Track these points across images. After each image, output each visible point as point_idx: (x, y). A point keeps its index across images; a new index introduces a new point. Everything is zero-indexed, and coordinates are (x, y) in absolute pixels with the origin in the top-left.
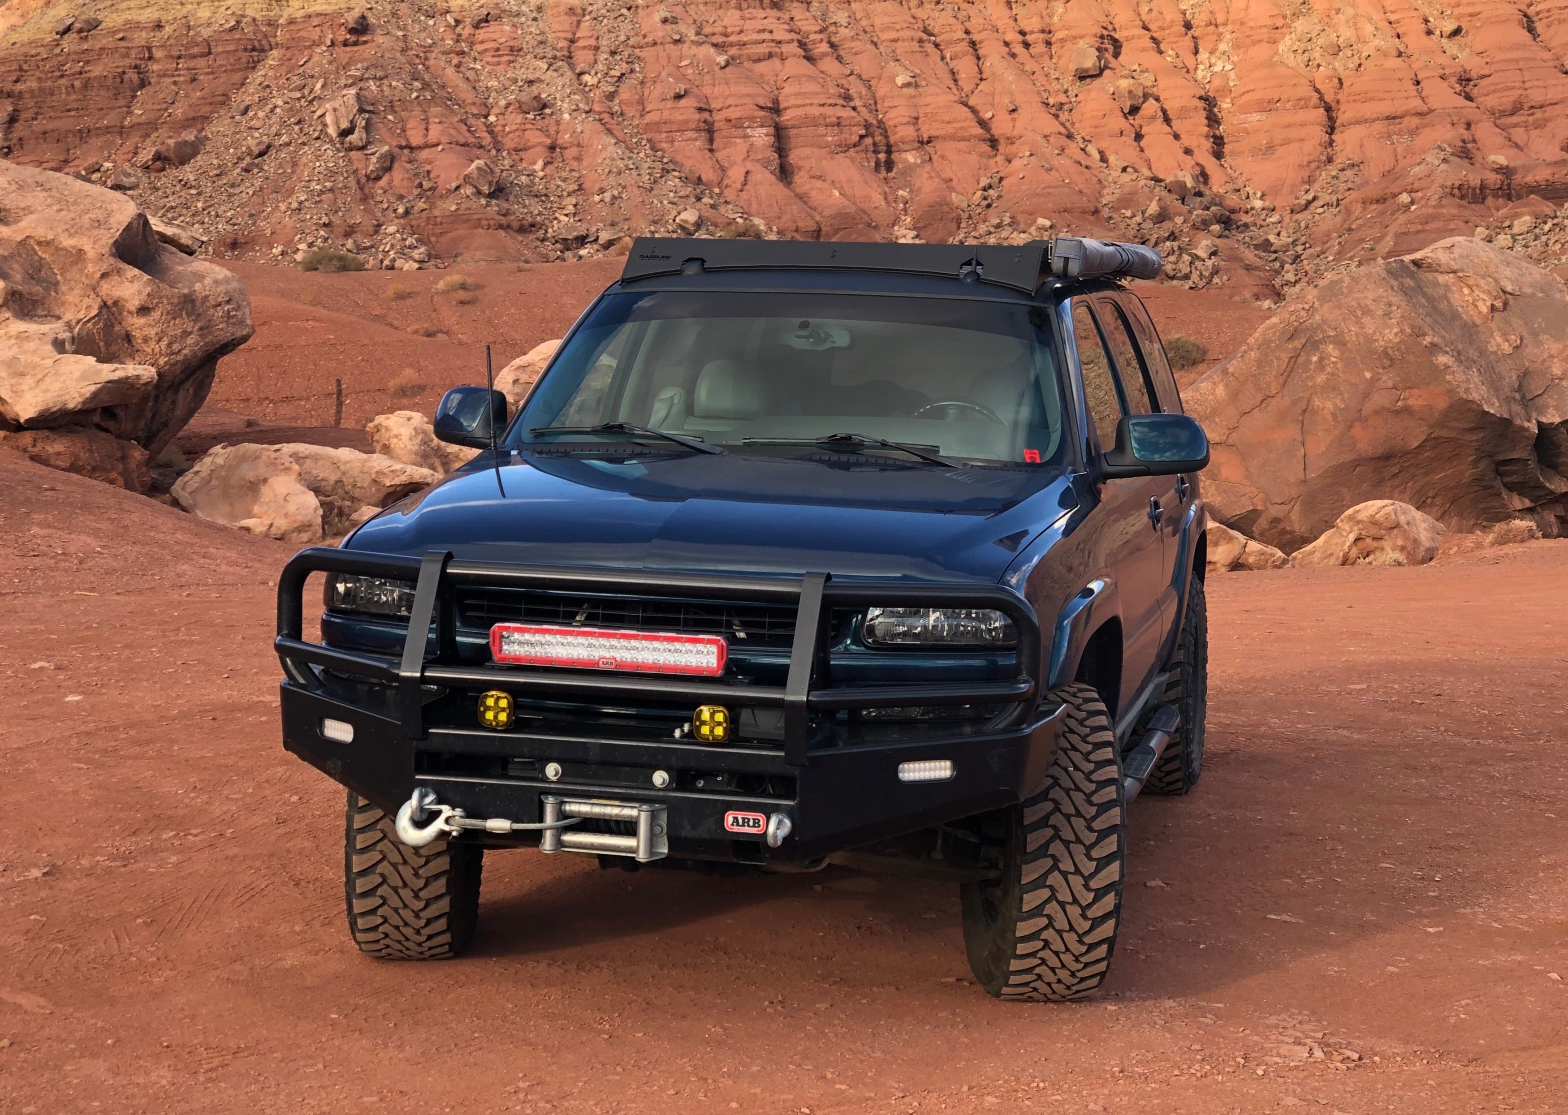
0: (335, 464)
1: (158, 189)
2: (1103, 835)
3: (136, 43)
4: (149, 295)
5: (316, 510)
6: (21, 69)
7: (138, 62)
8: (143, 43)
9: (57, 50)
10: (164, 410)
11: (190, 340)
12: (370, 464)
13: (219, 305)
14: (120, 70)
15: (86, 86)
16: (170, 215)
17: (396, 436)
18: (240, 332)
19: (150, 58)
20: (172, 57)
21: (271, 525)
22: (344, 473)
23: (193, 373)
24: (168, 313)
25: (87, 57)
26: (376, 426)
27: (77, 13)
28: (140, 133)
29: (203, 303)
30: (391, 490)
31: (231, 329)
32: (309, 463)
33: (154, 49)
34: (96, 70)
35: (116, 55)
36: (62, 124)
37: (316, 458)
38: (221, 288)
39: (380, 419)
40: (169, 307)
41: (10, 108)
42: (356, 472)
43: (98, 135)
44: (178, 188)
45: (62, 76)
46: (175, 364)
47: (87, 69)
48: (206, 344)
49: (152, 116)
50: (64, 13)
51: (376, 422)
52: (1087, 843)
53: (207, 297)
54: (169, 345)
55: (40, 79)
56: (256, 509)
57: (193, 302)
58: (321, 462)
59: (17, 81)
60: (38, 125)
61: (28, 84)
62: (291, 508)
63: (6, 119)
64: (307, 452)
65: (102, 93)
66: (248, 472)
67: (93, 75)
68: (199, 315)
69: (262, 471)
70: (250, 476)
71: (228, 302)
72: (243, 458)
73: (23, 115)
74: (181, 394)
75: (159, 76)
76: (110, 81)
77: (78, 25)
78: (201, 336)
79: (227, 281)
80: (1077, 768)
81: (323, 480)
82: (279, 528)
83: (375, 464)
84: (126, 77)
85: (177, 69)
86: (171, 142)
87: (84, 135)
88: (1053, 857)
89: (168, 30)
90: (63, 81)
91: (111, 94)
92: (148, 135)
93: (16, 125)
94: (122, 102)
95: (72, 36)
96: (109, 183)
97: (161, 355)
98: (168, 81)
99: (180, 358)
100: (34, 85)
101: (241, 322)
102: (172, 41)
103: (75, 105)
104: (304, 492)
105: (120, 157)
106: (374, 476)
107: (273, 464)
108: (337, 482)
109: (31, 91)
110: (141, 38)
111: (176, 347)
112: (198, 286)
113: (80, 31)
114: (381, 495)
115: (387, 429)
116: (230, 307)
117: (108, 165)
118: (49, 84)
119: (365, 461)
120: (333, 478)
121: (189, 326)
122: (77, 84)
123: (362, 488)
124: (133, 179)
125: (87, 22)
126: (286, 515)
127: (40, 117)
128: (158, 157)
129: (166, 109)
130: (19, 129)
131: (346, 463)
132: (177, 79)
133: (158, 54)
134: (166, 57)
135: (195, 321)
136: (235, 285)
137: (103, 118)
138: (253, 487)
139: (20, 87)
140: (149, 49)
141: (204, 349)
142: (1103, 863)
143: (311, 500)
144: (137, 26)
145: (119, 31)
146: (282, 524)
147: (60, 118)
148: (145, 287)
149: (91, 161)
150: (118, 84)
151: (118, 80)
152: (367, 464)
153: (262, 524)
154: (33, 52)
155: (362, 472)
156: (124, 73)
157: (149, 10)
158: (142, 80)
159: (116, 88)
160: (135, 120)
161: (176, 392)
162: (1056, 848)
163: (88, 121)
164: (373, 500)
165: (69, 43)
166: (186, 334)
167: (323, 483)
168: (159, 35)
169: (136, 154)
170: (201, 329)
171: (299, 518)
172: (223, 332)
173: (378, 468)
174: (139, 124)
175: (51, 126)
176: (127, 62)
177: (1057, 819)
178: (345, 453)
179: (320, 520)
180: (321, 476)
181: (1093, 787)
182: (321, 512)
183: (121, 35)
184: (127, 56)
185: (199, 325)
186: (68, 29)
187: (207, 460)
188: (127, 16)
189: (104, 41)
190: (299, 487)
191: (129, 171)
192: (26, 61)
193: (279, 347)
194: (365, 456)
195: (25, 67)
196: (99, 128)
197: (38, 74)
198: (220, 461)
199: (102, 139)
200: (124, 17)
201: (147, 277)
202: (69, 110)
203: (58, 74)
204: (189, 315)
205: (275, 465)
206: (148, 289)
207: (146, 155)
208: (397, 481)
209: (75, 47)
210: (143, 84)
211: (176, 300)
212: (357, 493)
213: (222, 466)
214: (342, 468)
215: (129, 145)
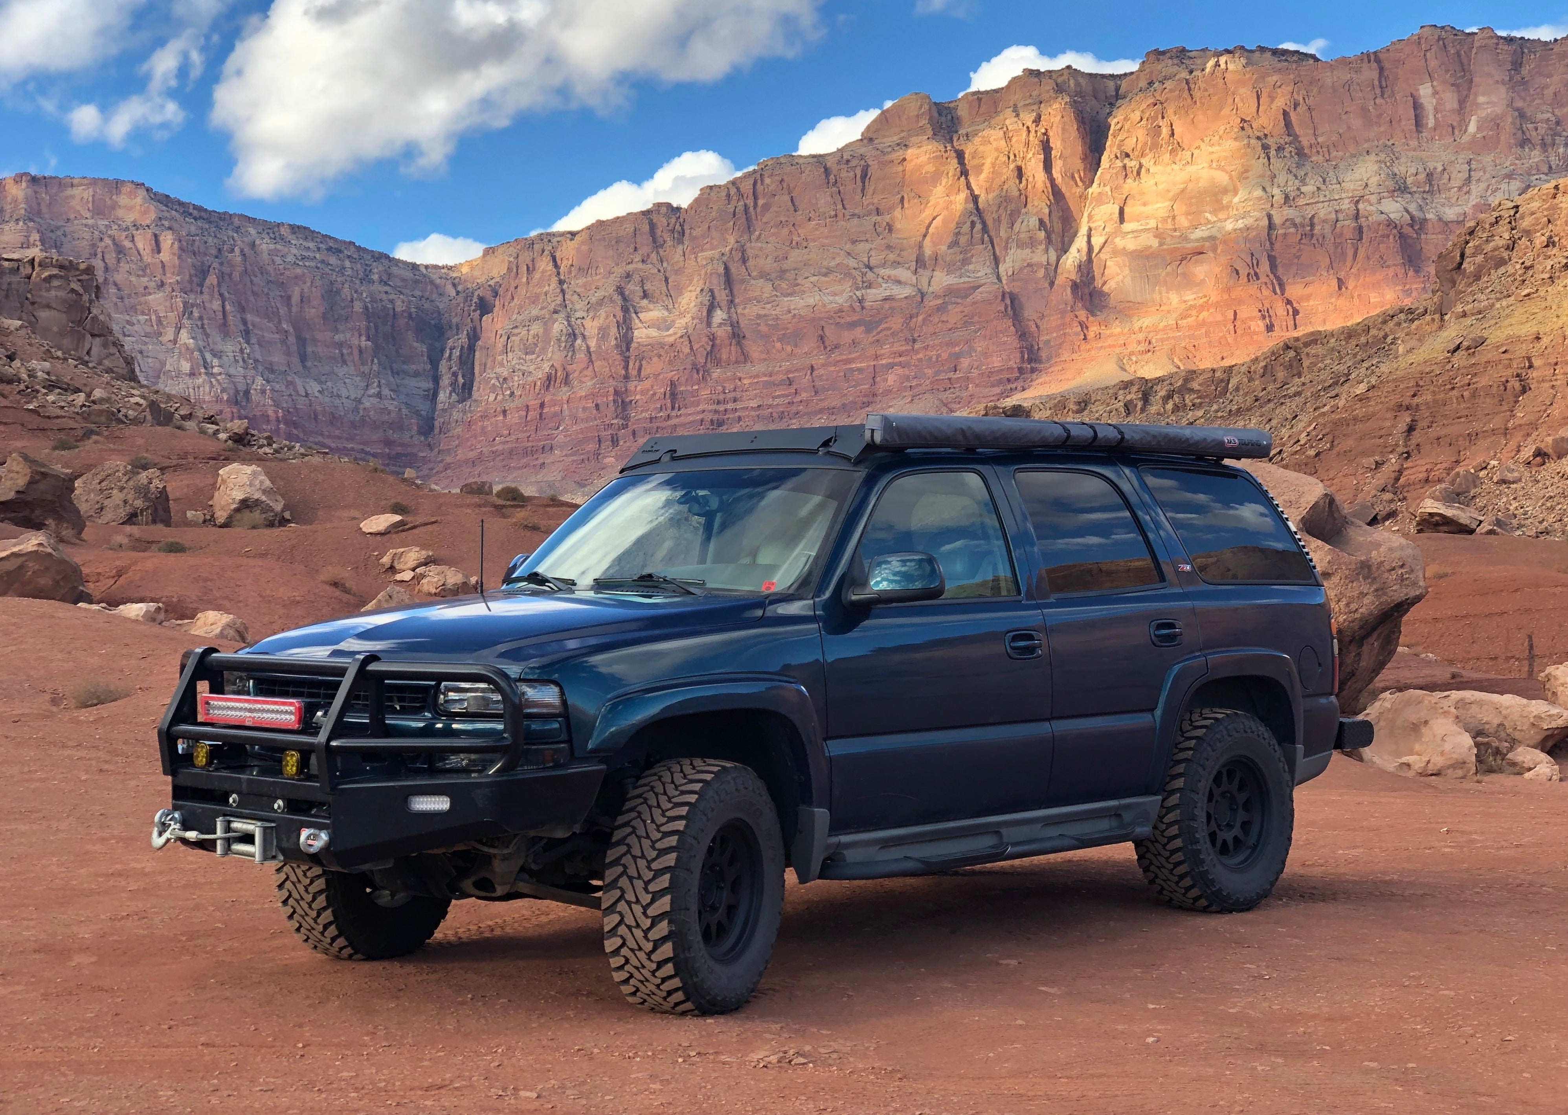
0: (1497, 709)
1: (1538, 482)
2: (658, 873)
3: (1518, 354)
4: (1329, 562)
5: (1470, 749)
6: (1417, 385)
7: (1519, 371)
8: (1524, 354)
9: (1449, 366)
10: (1349, 662)
11: (1366, 601)
12: (1530, 709)
13: (1394, 569)
14: (1503, 379)
15: (1474, 396)
16: (1549, 504)
17: (1563, 685)
18: (1413, 593)
19: (1531, 367)
20: (1549, 364)
21: (1429, 762)
22: (1505, 717)
23: (1374, 629)
24: (1346, 577)
25: (1474, 371)
26: (1547, 676)
27: (1465, 333)
28: (1522, 433)
29: (1378, 568)
30: (1549, 732)
31: (1405, 591)
32: (1474, 709)
33: (1533, 359)
34: (1483, 381)
35: (1500, 367)
36: (1455, 429)
37: (1480, 703)
38: (1397, 555)
39: (1550, 669)
40: (1347, 572)
41: (1408, 420)
42: (1516, 717)
43: (1485, 437)
44: (1556, 480)
45: (1453, 388)
46: (1353, 622)
47: (1474, 380)
48: (1381, 603)
49: (1531, 418)
50: (1454, 334)
51: (1547, 672)
52: (646, 879)
53: (1382, 562)
54: (1348, 605)
55: (1434, 392)
56: (1417, 747)
57: (1369, 567)
58: (1486, 707)
59: (1414, 396)
60: (1433, 432)
61: (1424, 397)
62: (1447, 747)
63: (1406, 428)
64: (1473, 699)
65: (1488, 400)
66: (1412, 715)
67: (1479, 385)
68: (1375, 579)
69: (1423, 714)
70: (1414, 718)
71: (1402, 566)
72: (1408, 703)
73: (1420, 425)
74: (1366, 648)
75: (1538, 382)
76: (1494, 390)
77: (1465, 344)
78: (1377, 597)
79: (1401, 548)
80: (653, 821)
81: (1486, 723)
82: (1435, 764)
83: (1533, 709)
84: (1509, 385)
85: (1554, 375)
86: (1549, 440)
87: (1473, 438)
88: (621, 889)
89: (1545, 341)
90: (1455, 392)
91: (1496, 400)
92: (1528, 435)
93: (1414, 433)
94: (1505, 407)
95: (1461, 353)
96: (1495, 479)
97: (1341, 613)
98: (1547, 385)
99: (1357, 616)
100: (1429, 398)
101: (1415, 584)
102: (1549, 350)
103: (1465, 413)
104: (1460, 733)
105: (1504, 456)
106: (1532, 720)
107: (1434, 708)
108: (1499, 725)
109: (1427, 404)
110: (1521, 350)
111: (1353, 606)
112: (1374, 554)
113: (1468, 348)
114: (1539, 738)
115: (1556, 678)
116: (1403, 571)
117: (1494, 463)
118: (1442, 395)
119: (1525, 706)
120: (1496, 721)
121: (1365, 588)
122: (1466, 394)
123: (1521, 730)
124: (1516, 474)
125: (1474, 340)
126: (1442, 753)
127: (1434, 425)
128: (1539, 453)
129: (1545, 411)
130: (1416, 437)
131: (1507, 708)
132: (1554, 383)
133: (1537, 362)
134: (1545, 364)
135: (1371, 584)
136: (1409, 551)
137: (1489, 423)
138: (1416, 728)
139: (1416, 400)
140: (1529, 359)
141: (1380, 608)
142: (656, 896)
143: (1467, 740)
144: (1519, 339)
145: (1502, 345)
146: (1438, 761)
147: (1452, 424)
148: (1326, 556)
149: (1479, 460)
150: (1502, 392)
151: (1502, 388)
152: (1527, 709)
153: (1421, 760)
154: (1428, 370)
155: (1521, 716)
156: (1507, 381)
157: (1529, 324)
158: (1524, 387)
159: (1501, 395)
160: (1517, 422)
161: (1361, 645)
162: (624, 882)
163: (1477, 426)
164: (1532, 742)
165: (1460, 359)
166: (1363, 595)
167: (1487, 726)
168: (1537, 346)
169: (1519, 451)
170: (1376, 590)
171: (1454, 756)
172: (1398, 593)
173: (1535, 713)
174: (1520, 425)
175: (1442, 432)
176: (1509, 372)
177: (627, 860)
178: (1508, 700)
179: (1474, 758)
180: (1485, 719)
181: (659, 835)
182: (1475, 751)
183: (1503, 349)
184: (1509, 366)
185: (1375, 587)
186: (1458, 348)
187: (1377, 704)
188: (1509, 331)
189: (1490, 356)
190: (1455, 728)
191: (1512, 467)
192: (1421, 379)
193: (1528, 611)
194: (1525, 701)
195: (1421, 383)
196: (1486, 431)
197: (1432, 388)
198: (1387, 705)
199: (1488, 440)
200: (1506, 333)
201: (1328, 547)
202: (1459, 418)
203: (1449, 387)
204: (1365, 578)
205: (1435, 709)
206: (1329, 557)
207: (1527, 453)
208: (1554, 725)
209: (1464, 363)
210: (1524, 390)
211: (1353, 566)
212: (1517, 735)
213: (1389, 710)
214: (1504, 712)
215: (1513, 444)
